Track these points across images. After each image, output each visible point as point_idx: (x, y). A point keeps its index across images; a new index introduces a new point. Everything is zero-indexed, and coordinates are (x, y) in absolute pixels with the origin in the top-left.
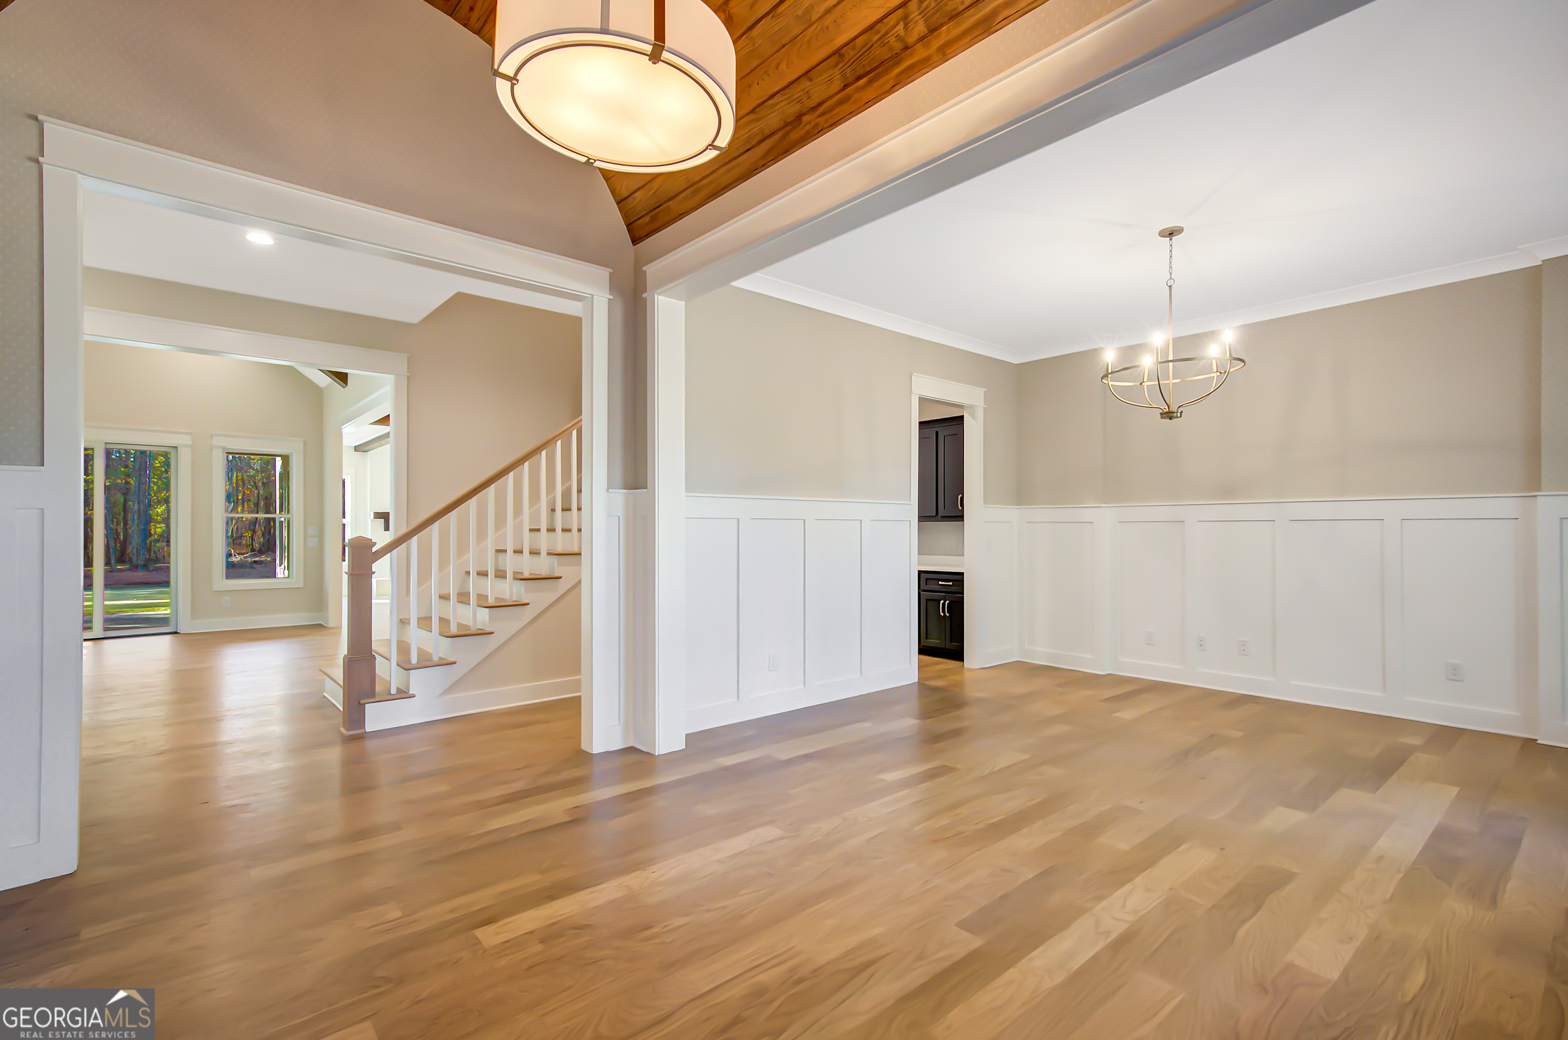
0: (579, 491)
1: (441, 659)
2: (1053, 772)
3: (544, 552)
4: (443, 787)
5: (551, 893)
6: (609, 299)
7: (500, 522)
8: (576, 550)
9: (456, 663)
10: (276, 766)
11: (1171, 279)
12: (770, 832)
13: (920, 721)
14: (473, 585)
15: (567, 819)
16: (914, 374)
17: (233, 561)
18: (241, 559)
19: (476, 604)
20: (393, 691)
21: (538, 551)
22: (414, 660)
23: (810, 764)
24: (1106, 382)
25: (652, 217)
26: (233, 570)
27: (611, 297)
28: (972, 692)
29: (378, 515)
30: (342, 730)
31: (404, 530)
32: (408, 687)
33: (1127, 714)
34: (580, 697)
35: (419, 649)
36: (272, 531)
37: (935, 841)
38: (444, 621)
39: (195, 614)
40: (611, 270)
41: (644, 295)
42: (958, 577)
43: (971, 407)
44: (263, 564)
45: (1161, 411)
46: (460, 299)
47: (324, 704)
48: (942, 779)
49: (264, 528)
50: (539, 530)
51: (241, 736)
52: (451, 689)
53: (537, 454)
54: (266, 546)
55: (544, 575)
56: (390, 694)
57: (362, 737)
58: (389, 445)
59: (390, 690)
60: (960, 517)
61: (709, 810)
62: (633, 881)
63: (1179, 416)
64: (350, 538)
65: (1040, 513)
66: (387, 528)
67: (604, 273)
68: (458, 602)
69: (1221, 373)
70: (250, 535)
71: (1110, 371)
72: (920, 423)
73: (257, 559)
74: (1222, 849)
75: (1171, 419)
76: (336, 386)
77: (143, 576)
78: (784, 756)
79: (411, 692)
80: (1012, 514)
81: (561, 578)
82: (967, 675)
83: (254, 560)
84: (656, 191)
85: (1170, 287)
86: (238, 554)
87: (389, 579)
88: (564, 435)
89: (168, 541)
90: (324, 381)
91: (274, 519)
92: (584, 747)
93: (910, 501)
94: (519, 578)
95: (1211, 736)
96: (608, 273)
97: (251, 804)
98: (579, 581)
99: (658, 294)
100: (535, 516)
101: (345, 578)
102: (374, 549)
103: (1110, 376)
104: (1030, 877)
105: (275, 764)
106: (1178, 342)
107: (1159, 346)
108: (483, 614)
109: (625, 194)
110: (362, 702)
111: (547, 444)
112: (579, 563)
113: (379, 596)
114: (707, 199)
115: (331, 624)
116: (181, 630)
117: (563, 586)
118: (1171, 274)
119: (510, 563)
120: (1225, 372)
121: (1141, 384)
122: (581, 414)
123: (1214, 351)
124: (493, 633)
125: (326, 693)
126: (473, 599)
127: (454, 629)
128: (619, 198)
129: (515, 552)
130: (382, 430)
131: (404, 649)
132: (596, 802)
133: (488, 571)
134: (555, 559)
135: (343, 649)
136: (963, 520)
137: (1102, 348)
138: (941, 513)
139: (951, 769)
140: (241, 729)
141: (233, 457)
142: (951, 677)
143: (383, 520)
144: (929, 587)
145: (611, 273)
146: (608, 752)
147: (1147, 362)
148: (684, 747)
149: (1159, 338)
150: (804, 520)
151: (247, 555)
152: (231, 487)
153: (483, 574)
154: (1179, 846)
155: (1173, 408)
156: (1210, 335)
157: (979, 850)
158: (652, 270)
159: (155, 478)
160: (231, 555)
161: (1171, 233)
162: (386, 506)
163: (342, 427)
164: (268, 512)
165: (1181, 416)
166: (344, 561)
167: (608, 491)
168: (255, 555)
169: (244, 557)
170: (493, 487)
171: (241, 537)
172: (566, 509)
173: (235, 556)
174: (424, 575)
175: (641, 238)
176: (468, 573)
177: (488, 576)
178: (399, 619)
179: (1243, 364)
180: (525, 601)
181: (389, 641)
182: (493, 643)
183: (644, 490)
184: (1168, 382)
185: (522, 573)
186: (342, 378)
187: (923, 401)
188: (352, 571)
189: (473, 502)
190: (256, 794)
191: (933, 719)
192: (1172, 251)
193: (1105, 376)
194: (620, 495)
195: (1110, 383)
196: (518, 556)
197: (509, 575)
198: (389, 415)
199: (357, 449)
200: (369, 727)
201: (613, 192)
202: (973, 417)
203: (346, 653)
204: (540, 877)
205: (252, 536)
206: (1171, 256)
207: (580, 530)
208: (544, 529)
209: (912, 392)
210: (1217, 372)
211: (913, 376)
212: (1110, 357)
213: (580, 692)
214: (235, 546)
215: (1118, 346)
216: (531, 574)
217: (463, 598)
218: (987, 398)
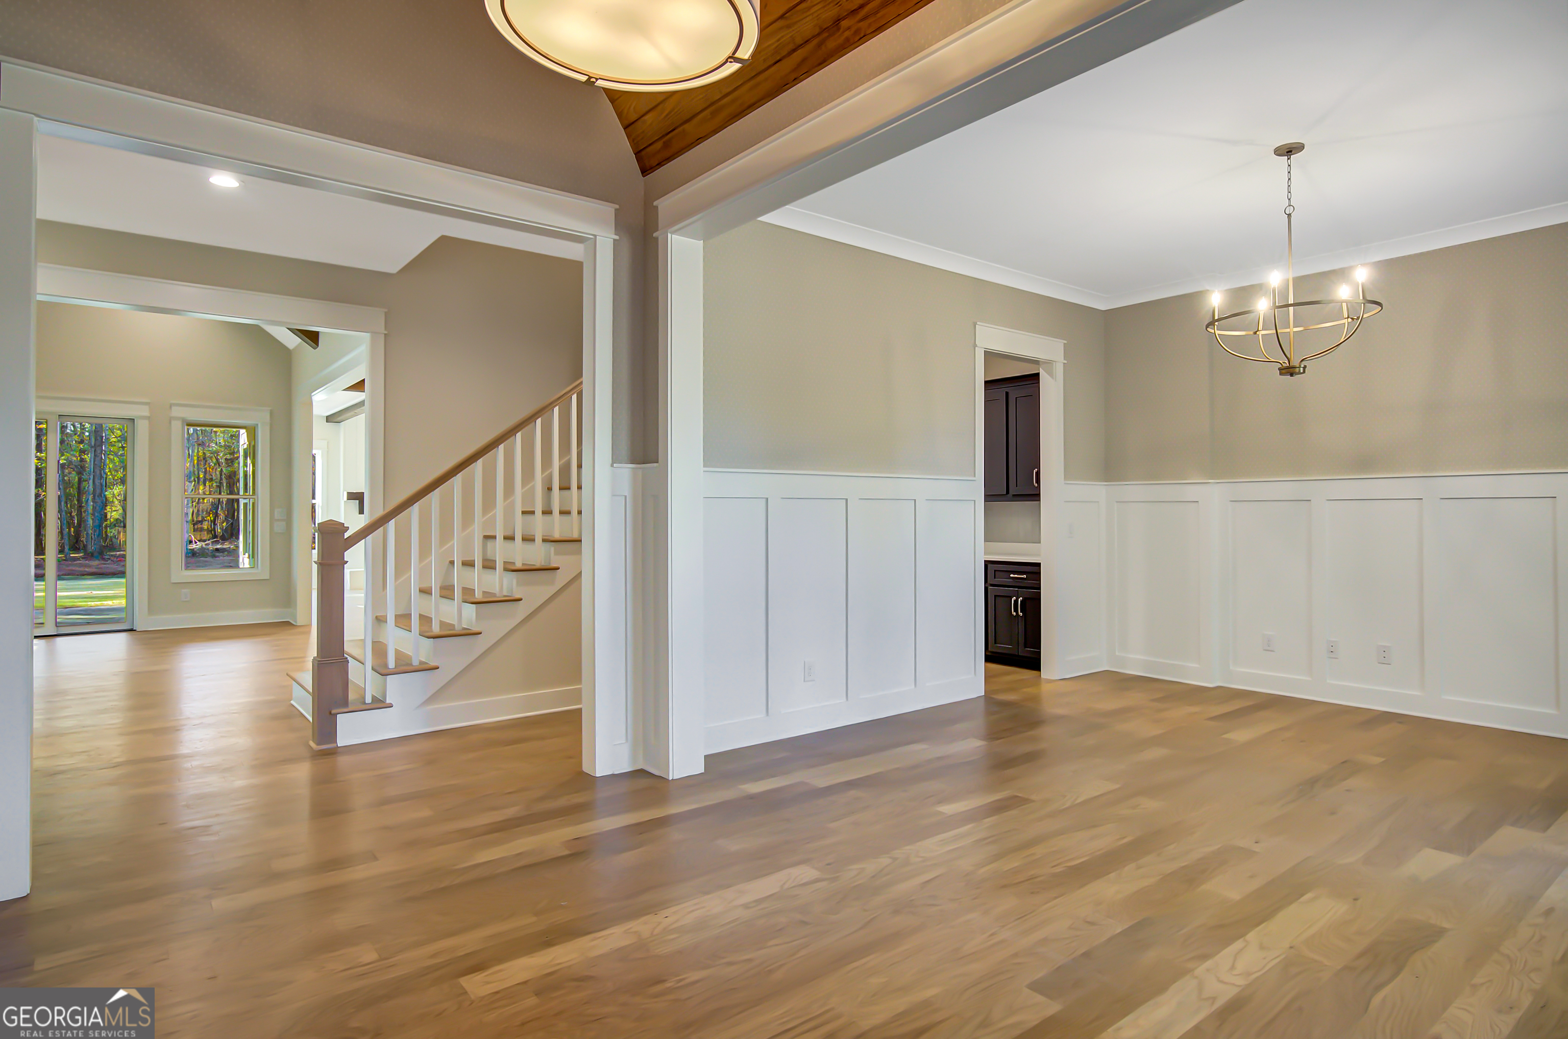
0: (580, 466)
1: (421, 663)
2: (1150, 805)
3: (539, 539)
4: (425, 812)
5: (547, 939)
6: (614, 240)
7: (489, 503)
8: (575, 536)
9: (438, 668)
10: (239, 783)
11: (1290, 205)
12: (806, 873)
13: (986, 743)
14: (458, 577)
15: (567, 852)
16: (979, 323)
17: (193, 549)
18: (202, 546)
19: (461, 600)
20: (368, 700)
21: (533, 537)
22: (392, 664)
23: (853, 793)
24: (1213, 331)
25: (664, 142)
26: (193, 557)
27: (617, 237)
28: (1051, 708)
29: (352, 496)
30: (312, 744)
31: (380, 513)
32: (385, 696)
33: (1240, 735)
34: (580, 709)
35: (397, 651)
36: (236, 514)
37: (1004, 886)
38: (425, 619)
39: (151, 610)
40: (617, 207)
41: (655, 235)
42: (1034, 569)
43: (1049, 363)
44: (226, 553)
45: (1281, 366)
46: (444, 244)
47: (292, 714)
48: (1014, 812)
49: (227, 511)
50: (533, 513)
51: (201, 749)
52: (433, 698)
53: (531, 423)
54: (229, 531)
55: (538, 566)
56: (365, 703)
57: (334, 752)
58: (364, 414)
59: (364, 698)
60: (1035, 496)
61: (734, 845)
62: (642, 926)
63: (1302, 371)
64: (320, 522)
65: (1134, 490)
66: (361, 511)
67: (608, 210)
68: (441, 596)
69: (1353, 319)
70: (212, 519)
71: (1216, 317)
72: (986, 382)
73: (219, 546)
74: (1356, 899)
75: (1292, 375)
76: (307, 348)
77: (98, 565)
78: (821, 782)
79: (388, 701)
80: (1098, 491)
81: (558, 569)
82: (1045, 688)
83: (215, 547)
84: (670, 113)
85: (1289, 215)
86: (199, 541)
87: (363, 570)
88: (563, 400)
89: (125, 526)
90: (292, 341)
91: (238, 501)
92: (586, 768)
93: (975, 477)
94: (509, 568)
95: (1343, 762)
96: (614, 210)
97: (211, 826)
98: (578, 574)
99: (672, 233)
100: (529, 496)
101: (315, 567)
102: (347, 535)
103: (1216, 323)
104: (1119, 930)
105: (239, 782)
106: (1299, 281)
107: (1276, 287)
108: (470, 611)
109: (633, 117)
110: (333, 712)
111: (543, 411)
112: (579, 552)
113: (353, 589)
114: (729, 120)
115: (300, 622)
116: (138, 627)
117: (561, 579)
118: (1289, 199)
119: (500, 551)
120: (1358, 318)
121: (1255, 333)
122: (582, 376)
123: (1344, 292)
124: (481, 633)
125: (294, 701)
126: (457, 593)
127: (436, 629)
128: (627, 123)
129: (506, 538)
130: (357, 397)
131: (379, 650)
132: (598, 834)
133: (474, 560)
134: (552, 548)
135: (313, 651)
136: (1039, 500)
137: (1208, 290)
138: (1012, 492)
139: (1025, 801)
140: (201, 740)
141: (193, 429)
142: (1025, 690)
143: (358, 501)
144: (998, 581)
145: (616, 210)
146: (613, 775)
147: (1262, 306)
148: (703, 771)
149: (1276, 278)
150: (847, 500)
151: (209, 542)
152: (192, 464)
153: (469, 564)
154: (1302, 895)
155: (1295, 362)
156: (1341, 274)
157: (1056, 898)
158: (665, 205)
159: (111, 454)
160: (191, 542)
161: (1289, 151)
162: (360, 485)
163: (313, 394)
164: (231, 493)
165: (1304, 372)
166: (315, 549)
167: (612, 466)
168: (217, 542)
169: (206, 544)
170: (480, 462)
171: (201, 522)
172: (565, 488)
173: (196, 543)
174: (402, 566)
175: (651, 168)
176: (452, 563)
177: (474, 566)
178: (375, 617)
179: (1380, 308)
180: (518, 596)
181: (364, 641)
182: (480, 645)
183: (655, 465)
184: (1288, 330)
185: (514, 563)
186: (312, 337)
187: (989, 355)
188: (322, 561)
189: (457, 480)
190: (217, 815)
191: (1002, 740)
192: (1291, 172)
193: (1211, 324)
194: (626, 470)
195: (1217, 332)
196: (509, 544)
197: (499, 566)
198: (364, 380)
199: (329, 419)
200: (341, 741)
201: (620, 115)
202: (1051, 374)
203: (316, 656)
204: (534, 919)
205: (215, 520)
206: (1289, 179)
207: (580, 512)
208: (539, 512)
209: (976, 345)
210: (1348, 318)
211: (977, 326)
212: (1216, 300)
213: (580, 702)
214: (195, 533)
215: (1226, 288)
216: (523, 564)
217: (447, 592)
218: (1068, 352)
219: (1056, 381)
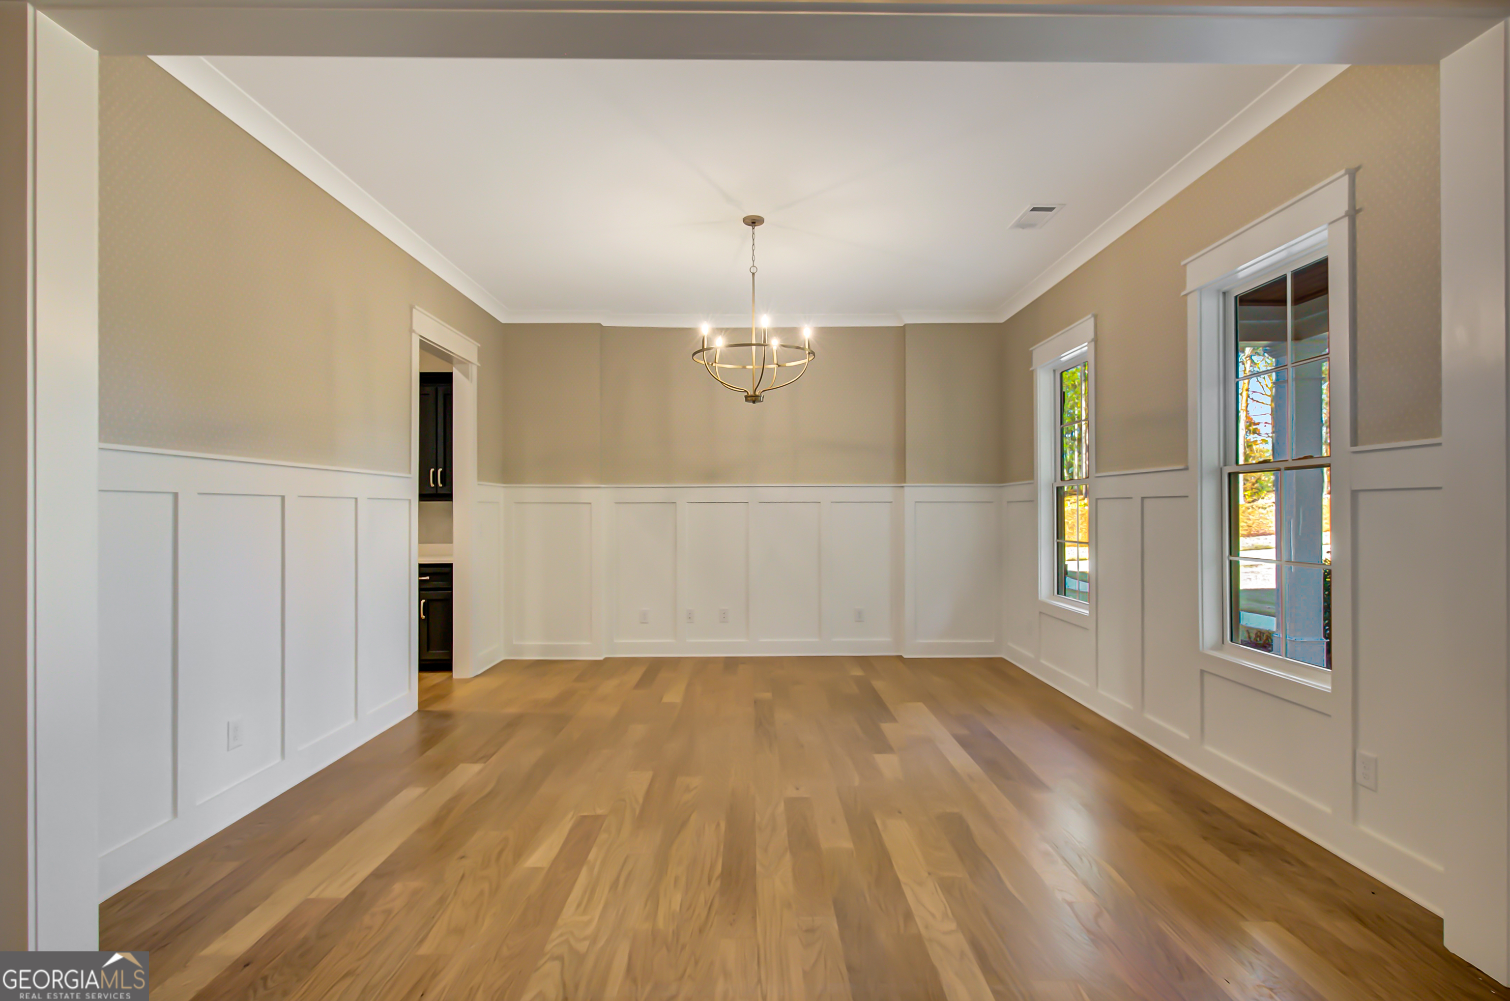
11: (753, 266)
16: (417, 307)
42: (446, 570)
43: (464, 362)
45: (744, 394)
63: (760, 400)
65: (532, 493)
71: (705, 347)
72: (421, 375)
75: (754, 402)
80: (497, 492)
85: (753, 274)
93: (410, 473)
118: (754, 261)
136: (451, 500)
155: (757, 393)
161: (753, 222)
165: (762, 401)
187: (423, 344)
192: (754, 240)
202: (466, 375)
206: (753, 245)
209: (414, 331)
210: (777, 364)
211: (414, 310)
218: (482, 354)
219: (471, 382)
